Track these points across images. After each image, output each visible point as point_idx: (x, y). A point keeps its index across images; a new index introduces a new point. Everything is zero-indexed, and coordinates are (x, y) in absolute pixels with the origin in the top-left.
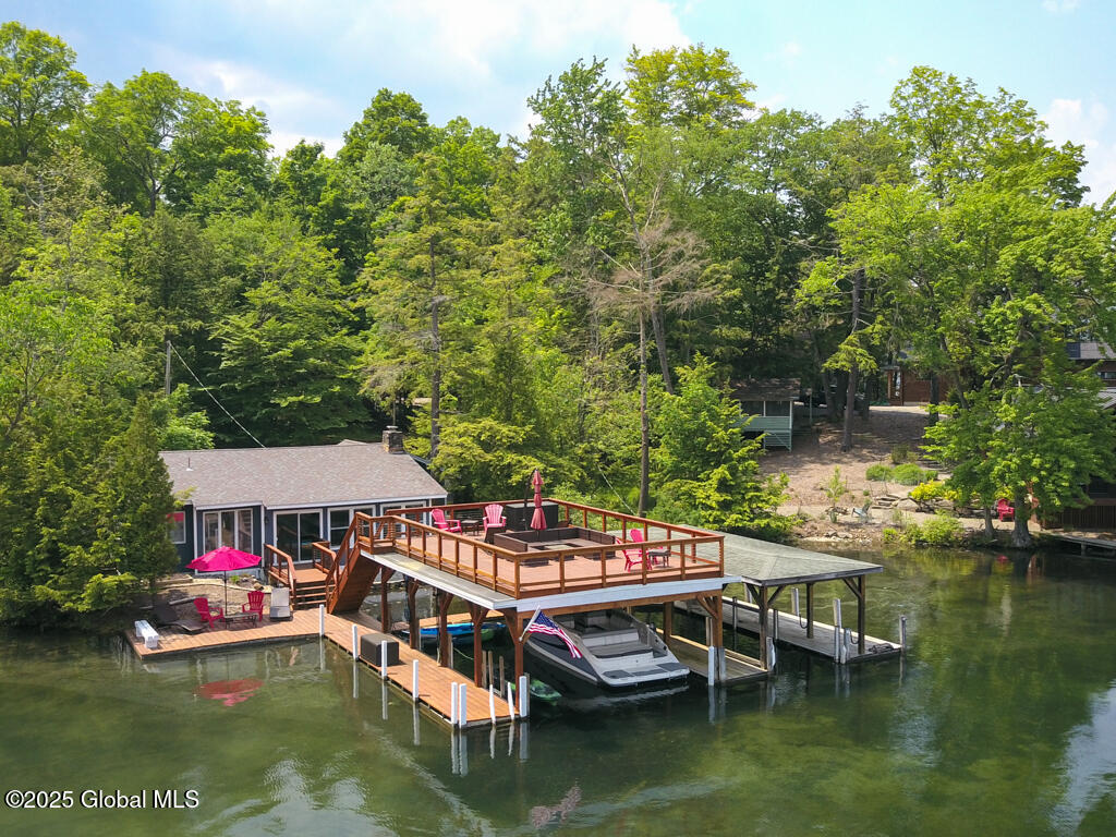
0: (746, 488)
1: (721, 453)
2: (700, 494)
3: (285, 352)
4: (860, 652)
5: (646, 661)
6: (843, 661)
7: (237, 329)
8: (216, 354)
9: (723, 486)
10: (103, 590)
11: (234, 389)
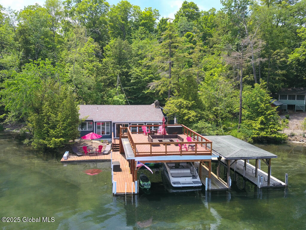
0: (270, 124)
1: (262, 112)
2: (254, 125)
3: (147, 78)
4: (268, 185)
5: (189, 180)
6: (260, 187)
7: (135, 71)
8: (130, 78)
9: (262, 123)
10: (56, 142)
11: (134, 88)
